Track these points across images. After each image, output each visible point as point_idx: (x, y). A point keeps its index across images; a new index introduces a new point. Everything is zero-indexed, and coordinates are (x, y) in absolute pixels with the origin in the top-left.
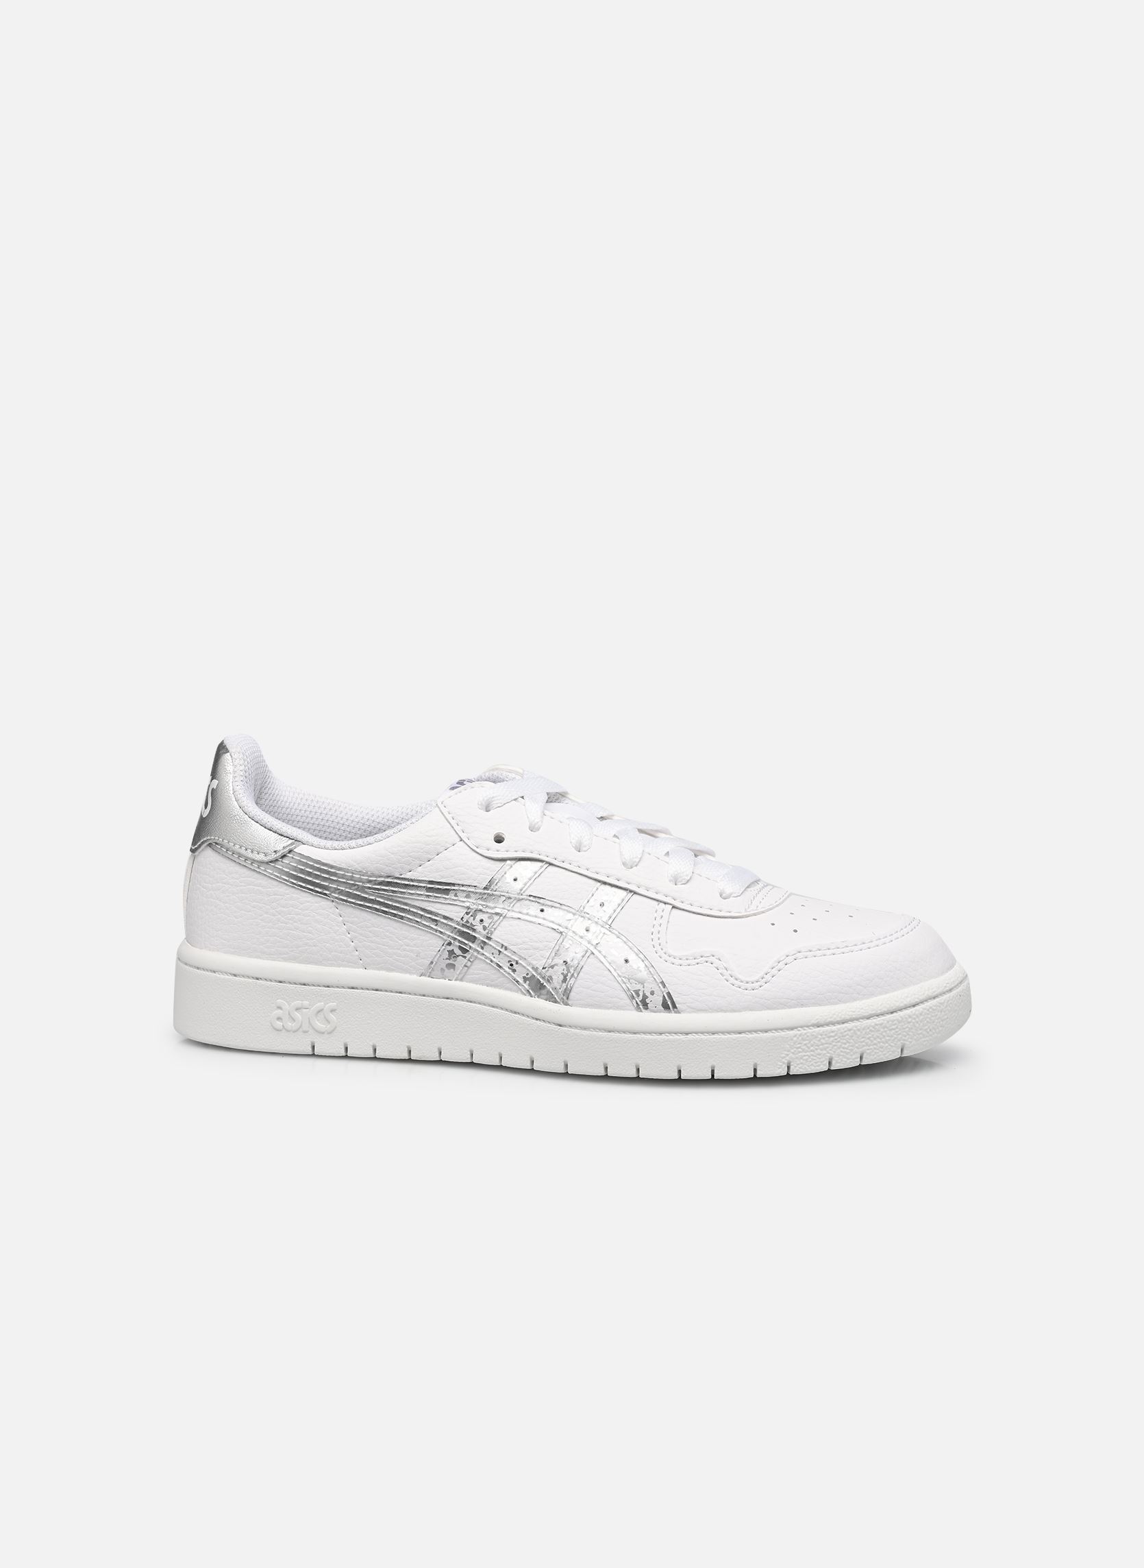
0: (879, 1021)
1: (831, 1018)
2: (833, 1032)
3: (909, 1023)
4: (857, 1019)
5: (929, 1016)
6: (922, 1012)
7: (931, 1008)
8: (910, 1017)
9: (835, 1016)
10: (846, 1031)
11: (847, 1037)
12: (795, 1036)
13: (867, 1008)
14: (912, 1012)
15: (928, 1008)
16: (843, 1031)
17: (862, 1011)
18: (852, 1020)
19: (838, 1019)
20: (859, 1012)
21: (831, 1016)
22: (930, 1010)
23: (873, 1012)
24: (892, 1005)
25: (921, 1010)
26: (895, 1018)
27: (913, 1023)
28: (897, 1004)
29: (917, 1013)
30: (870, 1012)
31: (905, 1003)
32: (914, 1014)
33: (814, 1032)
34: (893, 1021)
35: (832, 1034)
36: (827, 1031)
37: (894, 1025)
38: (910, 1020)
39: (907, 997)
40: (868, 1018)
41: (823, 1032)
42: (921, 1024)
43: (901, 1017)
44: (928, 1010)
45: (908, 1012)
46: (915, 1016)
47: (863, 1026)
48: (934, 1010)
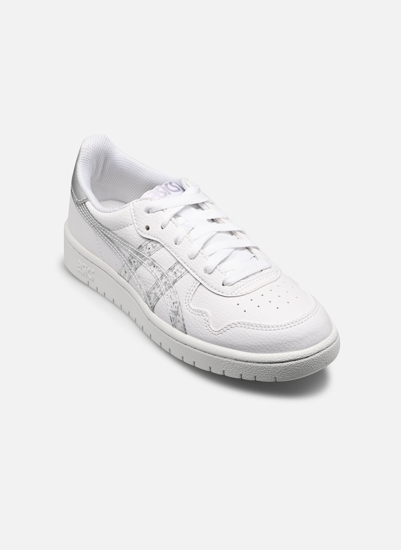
0: (264, 365)
1: (242, 358)
2: (242, 364)
3: (279, 369)
4: (254, 362)
5: (290, 368)
6: (286, 366)
7: (291, 365)
8: (279, 367)
9: (244, 358)
10: (248, 366)
11: (248, 368)
12: (226, 361)
13: (259, 359)
14: (280, 365)
15: (290, 364)
16: (246, 365)
17: (256, 359)
18: (251, 362)
19: (245, 360)
20: (255, 359)
21: (242, 357)
22: (291, 366)
23: (261, 361)
24: (271, 360)
25: (286, 365)
26: (271, 366)
27: (281, 370)
28: (273, 360)
29: (283, 366)
30: (260, 361)
31: (277, 360)
32: (282, 366)
33: (234, 362)
34: (270, 367)
35: (242, 365)
36: (240, 363)
37: (271, 369)
38: (279, 368)
39: (279, 358)
40: (258, 363)
41: (238, 363)
42: (285, 371)
43: (274, 366)
44: (290, 365)
45: (279, 364)
46: (282, 367)
47: (256, 366)
48: (293, 366)
